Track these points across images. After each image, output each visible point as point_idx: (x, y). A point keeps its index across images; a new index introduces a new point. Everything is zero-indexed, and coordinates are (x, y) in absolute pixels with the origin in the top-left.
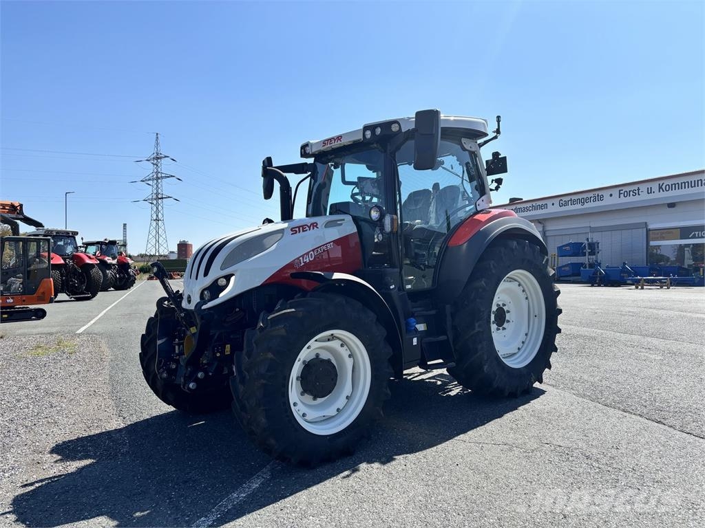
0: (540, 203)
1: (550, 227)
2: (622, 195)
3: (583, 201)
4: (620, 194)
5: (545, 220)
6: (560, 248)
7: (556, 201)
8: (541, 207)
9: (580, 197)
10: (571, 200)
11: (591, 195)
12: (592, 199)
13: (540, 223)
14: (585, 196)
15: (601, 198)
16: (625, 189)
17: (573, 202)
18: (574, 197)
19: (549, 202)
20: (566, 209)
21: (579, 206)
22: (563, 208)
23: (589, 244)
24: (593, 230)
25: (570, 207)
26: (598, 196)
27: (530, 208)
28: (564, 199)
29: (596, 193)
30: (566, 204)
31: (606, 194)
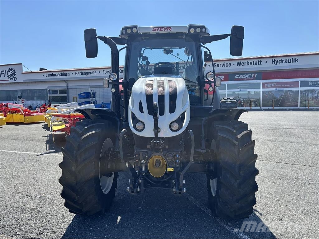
0: (66, 72)
1: (71, 84)
2: (104, 73)
3: (87, 74)
4: (103, 72)
5: (68, 81)
6: (80, 95)
7: (74, 72)
8: (66, 75)
9: (86, 71)
10: (81, 72)
11: (90, 71)
12: (91, 73)
13: (66, 82)
14: (88, 71)
15: (95, 73)
16: (105, 70)
17: (82, 74)
18: (82, 71)
19: (71, 73)
20: (80, 77)
21: (85, 76)
22: (78, 76)
23: (93, 93)
24: (91, 87)
25: (81, 76)
26: (94, 72)
27: (60, 75)
28: (78, 72)
29: (93, 70)
30: (79, 74)
31: (97, 71)
